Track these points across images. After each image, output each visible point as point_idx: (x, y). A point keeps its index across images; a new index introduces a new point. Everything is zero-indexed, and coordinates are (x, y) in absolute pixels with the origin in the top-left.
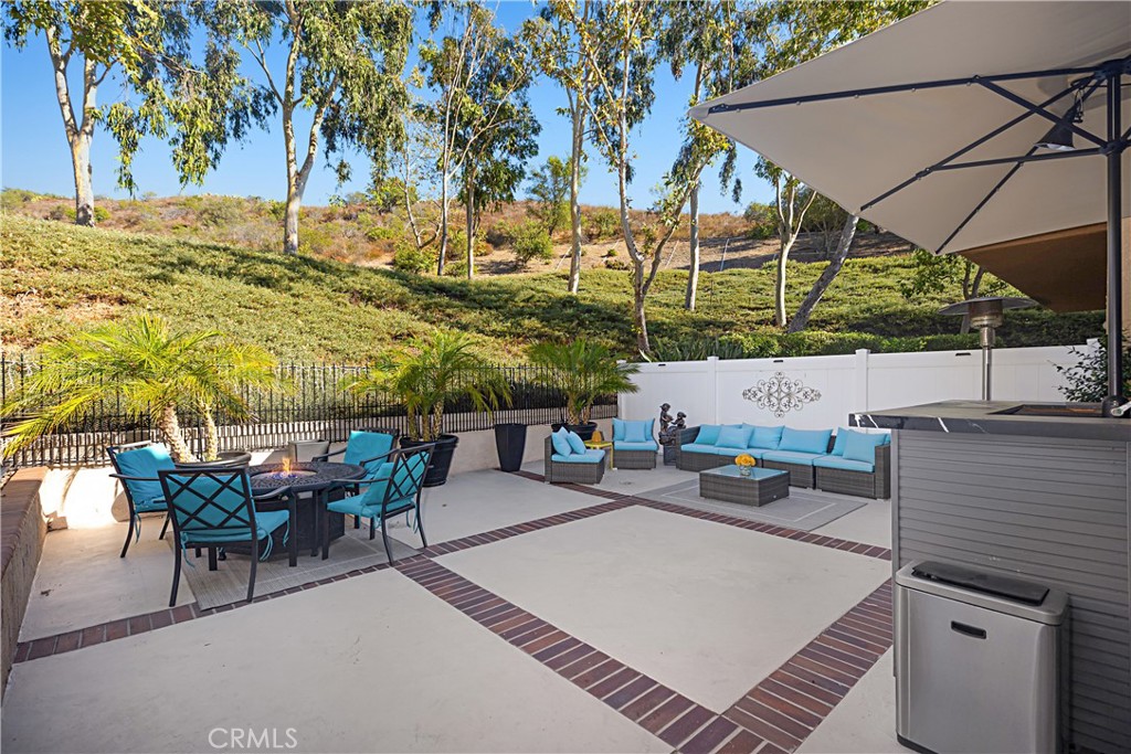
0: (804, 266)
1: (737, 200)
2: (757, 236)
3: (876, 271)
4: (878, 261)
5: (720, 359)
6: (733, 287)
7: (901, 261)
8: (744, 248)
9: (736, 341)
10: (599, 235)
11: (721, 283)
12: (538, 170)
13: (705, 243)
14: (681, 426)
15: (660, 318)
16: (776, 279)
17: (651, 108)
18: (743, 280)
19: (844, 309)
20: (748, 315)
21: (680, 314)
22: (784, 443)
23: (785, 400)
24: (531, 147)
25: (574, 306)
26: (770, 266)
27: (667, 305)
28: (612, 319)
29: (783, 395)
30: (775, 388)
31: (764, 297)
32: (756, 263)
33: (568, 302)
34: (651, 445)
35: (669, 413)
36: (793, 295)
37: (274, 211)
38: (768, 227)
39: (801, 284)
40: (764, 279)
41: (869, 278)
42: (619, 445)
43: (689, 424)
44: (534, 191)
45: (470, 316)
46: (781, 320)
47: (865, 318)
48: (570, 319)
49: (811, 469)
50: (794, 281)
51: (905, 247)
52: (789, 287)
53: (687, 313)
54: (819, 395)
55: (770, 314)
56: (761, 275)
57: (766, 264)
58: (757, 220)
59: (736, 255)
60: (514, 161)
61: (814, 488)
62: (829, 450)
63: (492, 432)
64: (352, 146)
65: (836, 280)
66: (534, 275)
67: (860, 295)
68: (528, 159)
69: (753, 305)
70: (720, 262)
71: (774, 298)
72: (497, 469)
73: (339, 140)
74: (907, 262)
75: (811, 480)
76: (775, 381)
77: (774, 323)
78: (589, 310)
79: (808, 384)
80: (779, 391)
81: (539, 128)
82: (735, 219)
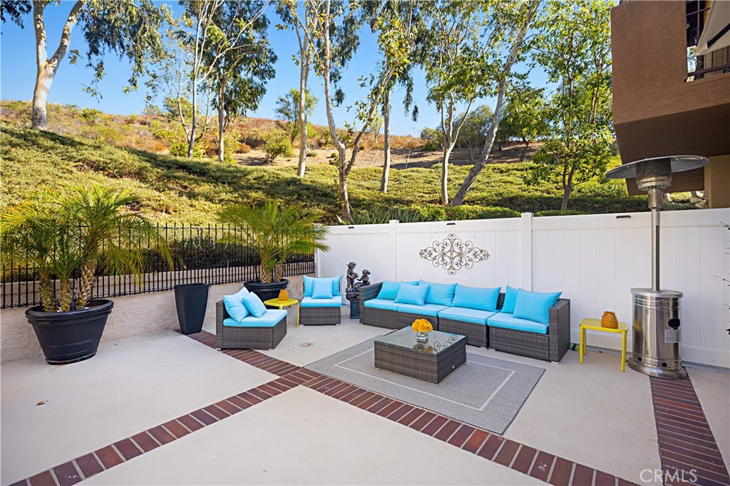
0: (458, 168)
1: (415, 120)
2: (428, 148)
3: (502, 172)
4: (503, 166)
5: (400, 222)
6: (413, 179)
7: (516, 167)
8: (420, 156)
9: (415, 211)
10: (326, 144)
11: (405, 177)
12: (284, 97)
13: (394, 152)
14: (366, 283)
15: (362, 197)
16: (441, 175)
17: (357, 50)
18: (420, 175)
19: (485, 194)
20: (423, 197)
21: (376, 194)
22: (456, 300)
23: (457, 259)
24: (270, 72)
25: (297, 185)
26: (437, 167)
27: (368, 189)
28: (326, 195)
29: (455, 254)
30: (447, 249)
31: (433, 186)
32: (428, 165)
33: (293, 182)
34: (337, 301)
35: (355, 270)
36: (452, 185)
37: (85, 116)
38: (435, 144)
39: (456, 178)
40: (433, 175)
41: (498, 177)
42: (307, 301)
43: (373, 281)
44: (280, 111)
45: (205, 188)
46: (445, 200)
47: (499, 200)
48: (291, 194)
49: (485, 328)
50: (452, 176)
51: (516, 159)
52: (449, 180)
53: (381, 194)
54: (488, 255)
55: (437, 196)
56: (431, 172)
57: (434, 166)
58: (428, 139)
59: (415, 160)
60: (257, 79)
61: (488, 346)
62: (499, 306)
63: (173, 293)
64: (113, 51)
65: (479, 177)
66: (277, 167)
67: (493, 187)
68: (267, 80)
69: (426, 191)
70: (405, 164)
71: (440, 187)
72: (177, 331)
73: (102, 45)
74: (520, 168)
75: (485, 339)
76: (448, 242)
77: (440, 202)
78: (308, 188)
79: (478, 245)
80: (452, 251)
81: (276, 57)
82: (415, 139)
